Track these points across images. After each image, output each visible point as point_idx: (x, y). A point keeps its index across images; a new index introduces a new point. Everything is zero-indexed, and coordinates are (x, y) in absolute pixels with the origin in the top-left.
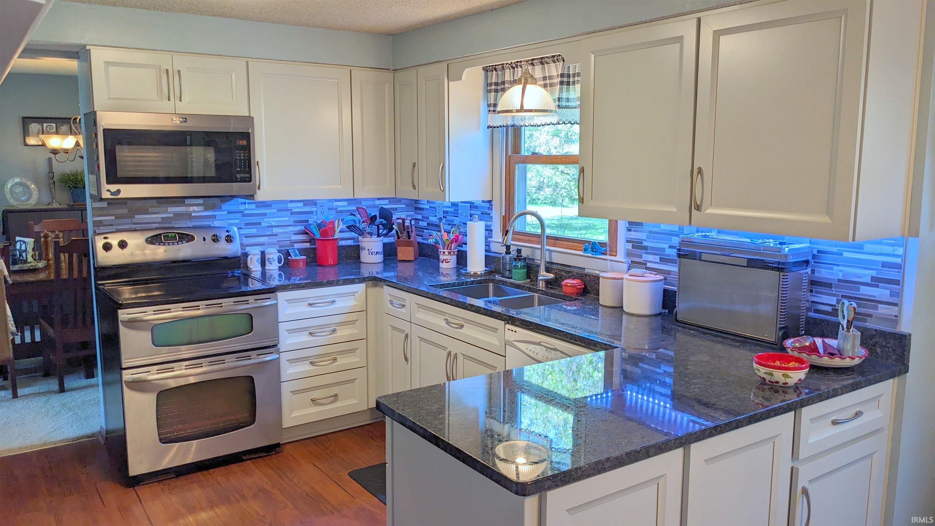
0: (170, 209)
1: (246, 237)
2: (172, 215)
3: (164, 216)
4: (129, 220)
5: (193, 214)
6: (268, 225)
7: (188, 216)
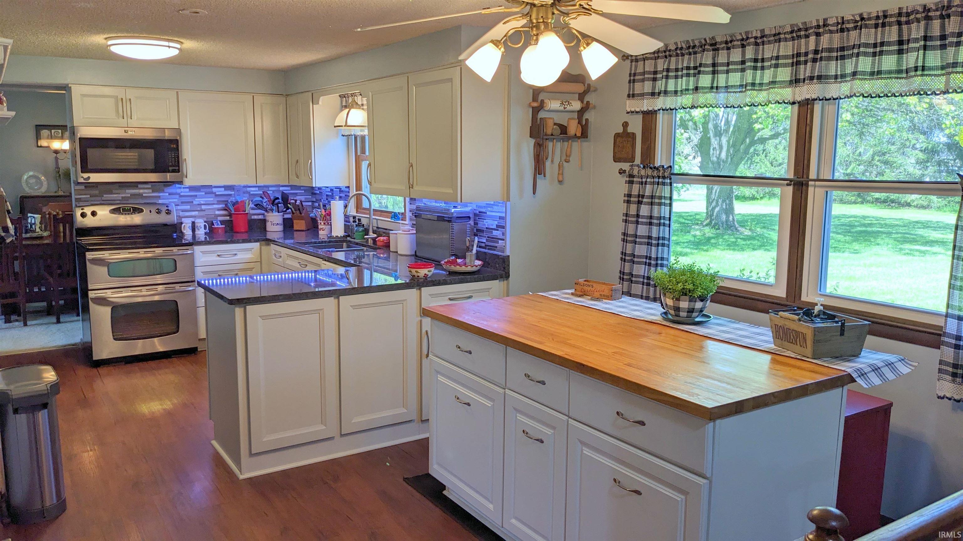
0: (127, 191)
1: (182, 211)
2: (129, 195)
3: (123, 195)
4: (100, 198)
5: (144, 195)
6: (198, 203)
7: (140, 196)
